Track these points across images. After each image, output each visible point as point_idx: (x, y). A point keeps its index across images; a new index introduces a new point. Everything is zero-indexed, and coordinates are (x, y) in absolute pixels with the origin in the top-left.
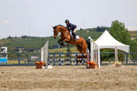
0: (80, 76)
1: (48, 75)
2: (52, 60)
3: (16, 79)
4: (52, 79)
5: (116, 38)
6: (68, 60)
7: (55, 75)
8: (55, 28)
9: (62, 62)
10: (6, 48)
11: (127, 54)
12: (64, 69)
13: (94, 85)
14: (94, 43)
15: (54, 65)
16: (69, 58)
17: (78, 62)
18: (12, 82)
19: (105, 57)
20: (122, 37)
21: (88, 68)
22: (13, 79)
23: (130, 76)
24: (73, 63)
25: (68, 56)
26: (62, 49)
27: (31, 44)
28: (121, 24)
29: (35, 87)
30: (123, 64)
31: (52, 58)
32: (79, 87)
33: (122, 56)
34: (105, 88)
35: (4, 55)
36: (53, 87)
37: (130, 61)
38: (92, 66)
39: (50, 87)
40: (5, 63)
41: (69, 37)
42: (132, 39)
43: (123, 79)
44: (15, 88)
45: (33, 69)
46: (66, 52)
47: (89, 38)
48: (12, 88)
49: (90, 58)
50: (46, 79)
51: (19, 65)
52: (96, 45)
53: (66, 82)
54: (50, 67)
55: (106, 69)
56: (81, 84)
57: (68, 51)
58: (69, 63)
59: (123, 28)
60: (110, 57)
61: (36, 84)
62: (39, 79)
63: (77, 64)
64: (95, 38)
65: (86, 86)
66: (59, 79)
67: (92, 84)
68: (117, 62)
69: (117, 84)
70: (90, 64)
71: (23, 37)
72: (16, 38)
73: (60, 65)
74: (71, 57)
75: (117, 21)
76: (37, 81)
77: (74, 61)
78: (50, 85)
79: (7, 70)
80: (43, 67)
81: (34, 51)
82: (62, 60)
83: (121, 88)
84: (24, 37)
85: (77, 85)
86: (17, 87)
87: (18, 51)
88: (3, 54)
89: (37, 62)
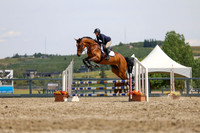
0: (119, 112)
1: (72, 111)
2: (79, 88)
3: (26, 117)
4: (79, 117)
5: (172, 57)
6: (101, 89)
7: (82, 111)
8: (79, 41)
9: (94, 91)
10: (12, 72)
11: (188, 80)
12: (95, 103)
13: (140, 126)
14: (140, 65)
15: (82, 95)
16: (103, 86)
17: (116, 91)
18: (20, 121)
19: (156, 85)
20: (180, 56)
21: (130, 100)
22: (21, 117)
23: (192, 112)
24: (109, 94)
25: (102, 83)
26: (93, 73)
27: (47, 65)
28: (179, 36)
29: (53, 128)
30: (182, 95)
31: (78, 85)
32: (118, 128)
33: (180, 83)
34: (156, 130)
35: (9, 81)
36: (80, 128)
37: (192, 91)
38: (136, 97)
39: (76, 128)
40: (9, 93)
41: (99, 55)
42: (195, 58)
43: (182, 117)
44: (25, 130)
45: (50, 103)
46: (99, 77)
47: (133, 56)
48: (20, 129)
49: (134, 85)
50: (70, 117)
51: (31, 96)
52: (143, 67)
53: (99, 120)
54: (76, 99)
55: (157, 101)
56: (121, 124)
57: (102, 75)
58: (103, 93)
59: (181, 42)
60: (163, 84)
61: (54, 123)
62: (60, 117)
63: (114, 95)
64: (142, 57)
65: (128, 127)
66: (89, 117)
67: (136, 124)
68: (174, 92)
69: (174, 124)
70: (134, 95)
71: (35, 55)
72: (26, 56)
73: (90, 95)
74: (106, 85)
75: (174, 32)
76: (57, 120)
77: (111, 91)
78: (76, 126)
79: (12, 103)
80: (66, 100)
81: (53, 76)
82: (92, 88)
83: (179, 130)
84: (38, 56)
85: (116, 126)
86: (27, 128)
87: (28, 75)
88: (7, 80)
89: (57, 92)
